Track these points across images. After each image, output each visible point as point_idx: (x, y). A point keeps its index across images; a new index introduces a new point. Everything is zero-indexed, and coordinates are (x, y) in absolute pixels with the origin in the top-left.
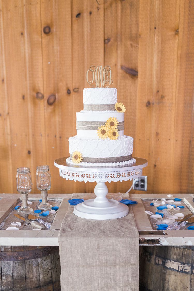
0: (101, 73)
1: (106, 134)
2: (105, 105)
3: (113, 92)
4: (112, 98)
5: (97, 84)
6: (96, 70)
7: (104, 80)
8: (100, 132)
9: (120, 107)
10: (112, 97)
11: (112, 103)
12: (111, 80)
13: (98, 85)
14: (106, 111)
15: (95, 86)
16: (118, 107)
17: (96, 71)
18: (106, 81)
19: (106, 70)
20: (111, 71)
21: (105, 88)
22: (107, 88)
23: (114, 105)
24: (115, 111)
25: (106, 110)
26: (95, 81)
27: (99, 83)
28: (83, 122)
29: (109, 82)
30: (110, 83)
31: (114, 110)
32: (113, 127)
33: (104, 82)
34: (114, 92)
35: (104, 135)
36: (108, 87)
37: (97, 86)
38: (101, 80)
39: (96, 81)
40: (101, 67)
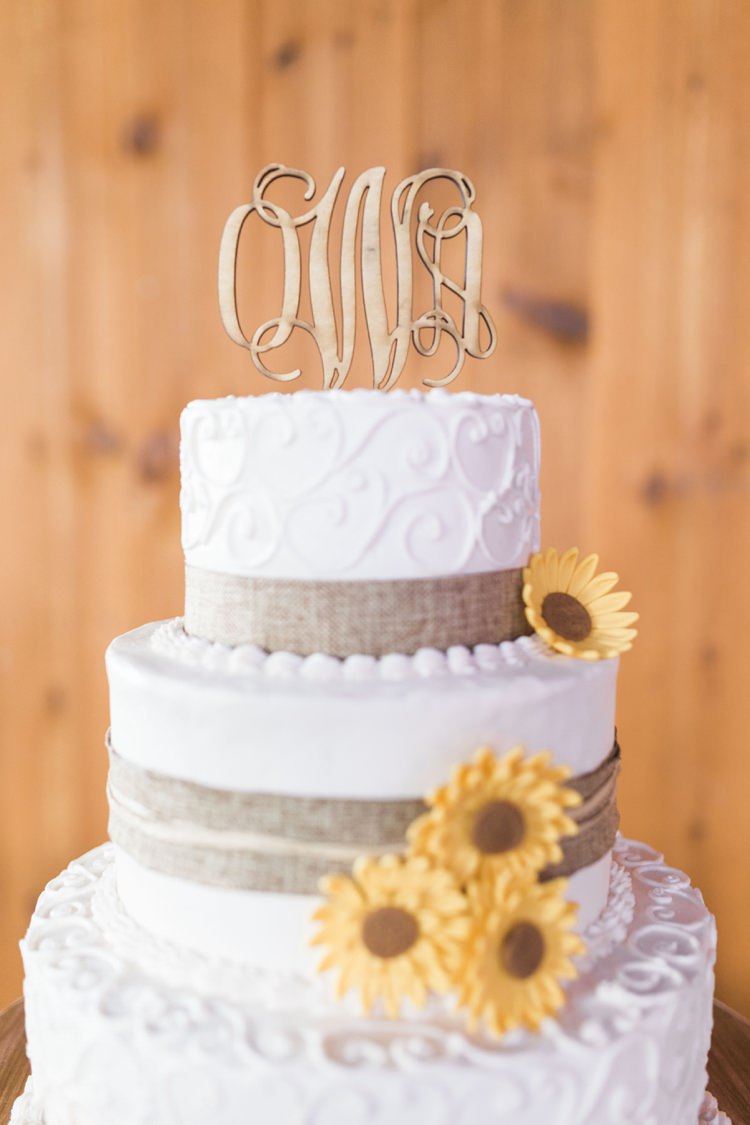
0: (370, 238)
1: (423, 951)
2: (411, 590)
3: (503, 435)
4: (495, 508)
5: (328, 354)
6: (323, 208)
7: (404, 314)
8: (353, 930)
9: (573, 593)
10: (490, 499)
11: (488, 563)
12: (472, 319)
13: (343, 368)
14: (426, 660)
15: (309, 380)
16: (553, 589)
17: (322, 222)
18: (423, 321)
19: (426, 211)
20: (472, 221)
21: (415, 393)
22: (436, 396)
23: (516, 579)
24: (523, 641)
25: (418, 645)
26: (302, 325)
27: (348, 350)
28: (151, 775)
29: (456, 336)
30: (469, 342)
31: (513, 638)
32: (513, 857)
33: (402, 335)
34: (515, 438)
35: (402, 965)
36: (451, 389)
37: (328, 377)
38: (376, 320)
39: (323, 319)
40: (374, 176)
